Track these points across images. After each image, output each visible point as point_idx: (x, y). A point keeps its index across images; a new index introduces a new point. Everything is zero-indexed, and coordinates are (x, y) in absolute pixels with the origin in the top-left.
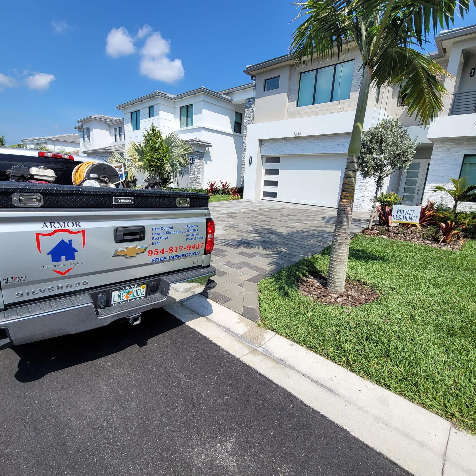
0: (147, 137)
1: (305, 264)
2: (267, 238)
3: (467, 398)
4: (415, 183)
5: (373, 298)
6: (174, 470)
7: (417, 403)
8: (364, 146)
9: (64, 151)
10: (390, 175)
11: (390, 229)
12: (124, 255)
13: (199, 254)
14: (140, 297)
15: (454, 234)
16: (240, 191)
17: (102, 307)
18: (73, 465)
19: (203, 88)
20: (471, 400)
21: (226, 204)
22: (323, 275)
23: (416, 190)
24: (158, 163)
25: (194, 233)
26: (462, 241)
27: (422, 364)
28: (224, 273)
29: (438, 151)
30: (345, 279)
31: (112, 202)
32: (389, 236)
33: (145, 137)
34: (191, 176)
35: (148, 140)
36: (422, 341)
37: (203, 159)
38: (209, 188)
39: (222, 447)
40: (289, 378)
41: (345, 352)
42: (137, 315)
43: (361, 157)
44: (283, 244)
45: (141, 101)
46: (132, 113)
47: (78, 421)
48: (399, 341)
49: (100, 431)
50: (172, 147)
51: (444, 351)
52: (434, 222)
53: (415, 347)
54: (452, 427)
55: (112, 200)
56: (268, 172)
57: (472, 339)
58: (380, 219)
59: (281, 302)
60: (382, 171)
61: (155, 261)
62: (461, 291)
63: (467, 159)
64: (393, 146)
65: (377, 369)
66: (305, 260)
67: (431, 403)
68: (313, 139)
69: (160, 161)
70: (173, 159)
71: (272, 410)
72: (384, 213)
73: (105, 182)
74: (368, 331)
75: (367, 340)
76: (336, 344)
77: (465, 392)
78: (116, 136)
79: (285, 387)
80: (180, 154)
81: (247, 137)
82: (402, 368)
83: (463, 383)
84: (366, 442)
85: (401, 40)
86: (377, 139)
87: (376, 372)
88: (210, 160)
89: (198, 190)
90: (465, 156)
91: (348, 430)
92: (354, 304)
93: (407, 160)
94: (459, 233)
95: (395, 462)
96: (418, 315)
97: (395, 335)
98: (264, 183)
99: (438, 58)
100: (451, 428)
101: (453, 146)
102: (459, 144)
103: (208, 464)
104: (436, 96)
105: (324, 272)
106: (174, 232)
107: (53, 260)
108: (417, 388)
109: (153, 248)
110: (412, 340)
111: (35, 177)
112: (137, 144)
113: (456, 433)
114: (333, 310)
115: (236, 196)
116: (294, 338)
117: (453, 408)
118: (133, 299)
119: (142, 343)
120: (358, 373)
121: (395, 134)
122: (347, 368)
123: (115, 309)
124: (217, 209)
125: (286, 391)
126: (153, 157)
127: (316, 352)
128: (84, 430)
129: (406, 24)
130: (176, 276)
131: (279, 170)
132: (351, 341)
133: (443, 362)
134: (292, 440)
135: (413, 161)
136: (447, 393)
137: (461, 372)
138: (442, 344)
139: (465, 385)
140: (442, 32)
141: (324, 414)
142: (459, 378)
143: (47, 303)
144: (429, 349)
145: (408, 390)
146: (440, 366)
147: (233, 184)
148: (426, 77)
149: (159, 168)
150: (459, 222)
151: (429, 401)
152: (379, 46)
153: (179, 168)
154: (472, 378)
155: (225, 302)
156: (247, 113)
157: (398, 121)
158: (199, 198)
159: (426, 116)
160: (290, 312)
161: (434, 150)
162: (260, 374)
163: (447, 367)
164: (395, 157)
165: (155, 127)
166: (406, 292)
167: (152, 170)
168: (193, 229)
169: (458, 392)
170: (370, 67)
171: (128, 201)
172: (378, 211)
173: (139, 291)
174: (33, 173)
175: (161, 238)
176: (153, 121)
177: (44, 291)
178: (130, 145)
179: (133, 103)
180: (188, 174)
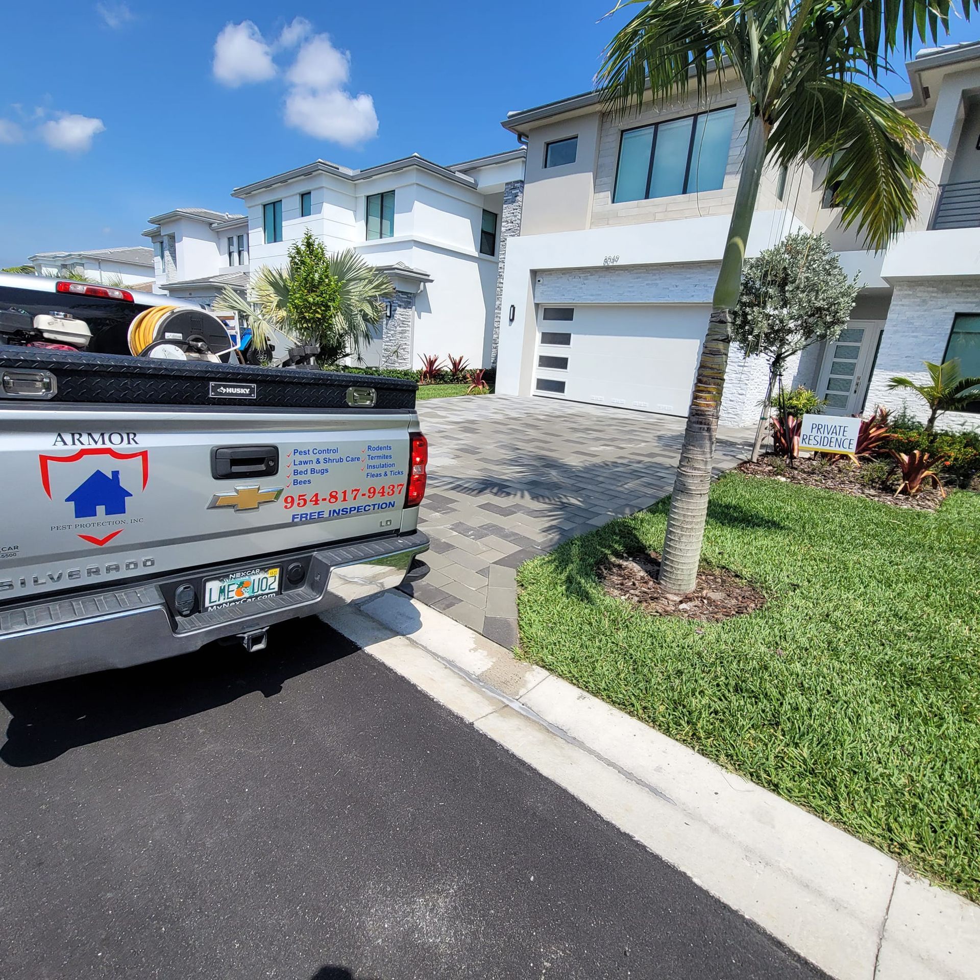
0: (295, 257)
1: (617, 531)
2: (542, 475)
3: (935, 813)
4: (851, 369)
5: (753, 605)
6: (326, 951)
7: (832, 821)
8: (748, 288)
9: (121, 282)
10: (799, 353)
11: (796, 463)
12: (233, 506)
13: (393, 506)
14: (267, 594)
15: (925, 477)
16: (488, 377)
17: (184, 613)
18: (116, 938)
19: (415, 156)
20: (942, 816)
21: (459, 404)
22: (653, 555)
23: (854, 383)
24: (318, 312)
25: (383, 461)
26: (942, 491)
27: (847, 743)
28: (448, 547)
29: (903, 305)
30: (697, 563)
31: (209, 394)
32: (793, 478)
33: (291, 257)
34: (387, 342)
35: (297, 264)
36: (848, 695)
37: (414, 307)
38: (425, 369)
39: (427, 905)
40: (574, 765)
41: (690, 714)
42: (260, 630)
43: (740, 313)
44: (574, 488)
45: (284, 180)
46: (264, 206)
47: (130, 847)
48: (802, 694)
49: (175, 870)
50: (349, 280)
51: (893, 717)
52: (886, 452)
53: (833, 707)
54: (900, 872)
55: (209, 389)
56: (550, 338)
57: (952, 693)
58: (775, 443)
59: (563, 608)
60: (783, 342)
61: (298, 520)
62: (934, 594)
63: (962, 322)
64: (809, 292)
65: (755, 751)
66: (618, 522)
67: (861, 822)
68: (644, 273)
69: (323, 308)
70: (350, 305)
71: (534, 830)
72: (784, 430)
73: (199, 351)
74: (739, 673)
75: (736, 691)
76: (673, 697)
77: (930, 801)
78: (230, 254)
79: (564, 784)
80: (366, 295)
81: (505, 264)
82: (805, 750)
83: (927, 783)
84: (724, 900)
85: (834, 66)
86: (775, 276)
87: (752, 757)
88: (429, 311)
89: (400, 373)
90: (958, 316)
91: (689, 874)
92: (713, 617)
93: (837, 321)
94: (936, 475)
95: (782, 941)
96: (844, 642)
97: (794, 682)
98: (540, 361)
99: (911, 107)
100: (898, 873)
101: (933, 295)
102: (946, 291)
103: (397, 941)
104: (904, 187)
105: (654, 550)
106: (341, 460)
107: (79, 513)
108: (834, 790)
109: (295, 491)
110: (829, 692)
111: (46, 335)
112: (274, 273)
113: (908, 883)
114: (669, 629)
115: (481, 387)
116: (586, 683)
117: (904, 833)
118: (251, 597)
119: (271, 689)
120: (715, 757)
121: (814, 266)
122: (693, 748)
123: (211, 617)
124: (439, 413)
125: (565, 791)
126: (307, 300)
127: (631, 713)
128: (140, 867)
129: (845, 28)
130: (343, 552)
131: (570, 335)
132: (704, 693)
133: (890, 739)
134: (574, 892)
135: (848, 323)
136: (894, 803)
137: (924, 760)
138: (889, 702)
139: (932, 786)
140: (922, 51)
141: (642, 841)
142: (919, 772)
143: (66, 603)
144: (862, 711)
145: (816, 794)
146: (882, 748)
147: (474, 363)
148: (883, 145)
149: (320, 323)
150: (939, 452)
151: (857, 818)
152: (786, 77)
153: (363, 326)
154: (947, 774)
155: (448, 606)
156: (507, 212)
157: (820, 239)
158: (395, 389)
159: (879, 228)
160: (581, 629)
161: (893, 302)
162: (513, 756)
163: (898, 750)
164: (813, 315)
165: (313, 238)
166: (822, 594)
167: (306, 329)
168: (380, 453)
169: (917, 801)
170: (766, 121)
171: (243, 391)
172: (773, 425)
173: (265, 580)
174: (41, 327)
175: (313, 471)
176: (310, 224)
177: (59, 578)
178: (260, 273)
179: (268, 186)
180: (382, 338)
